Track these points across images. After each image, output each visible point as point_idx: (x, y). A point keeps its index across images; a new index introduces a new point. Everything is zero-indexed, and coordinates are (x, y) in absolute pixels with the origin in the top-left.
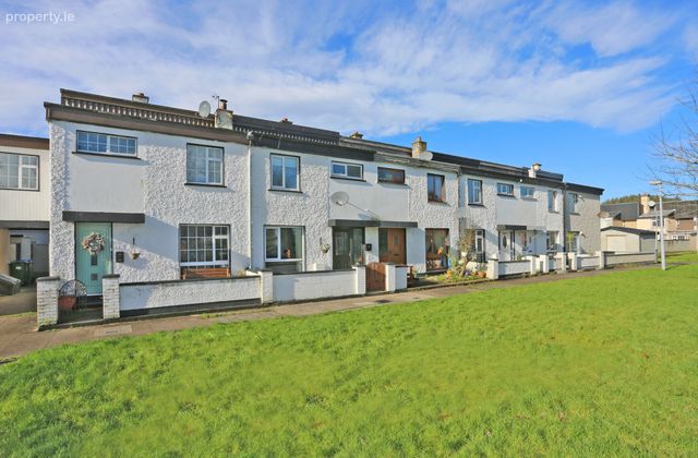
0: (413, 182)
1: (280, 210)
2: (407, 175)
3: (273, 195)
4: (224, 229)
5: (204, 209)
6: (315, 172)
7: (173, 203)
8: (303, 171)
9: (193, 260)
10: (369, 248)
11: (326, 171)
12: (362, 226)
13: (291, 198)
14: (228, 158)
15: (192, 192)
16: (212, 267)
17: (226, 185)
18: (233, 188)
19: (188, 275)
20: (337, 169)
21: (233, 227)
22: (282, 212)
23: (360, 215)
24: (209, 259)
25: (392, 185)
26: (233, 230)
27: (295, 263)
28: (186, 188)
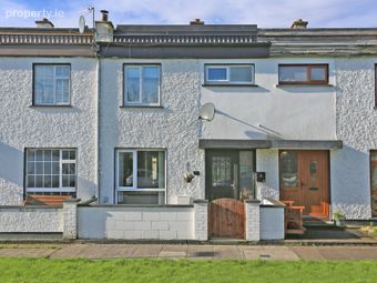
0: (344, 80)
1: (135, 130)
2: (332, 70)
3: (126, 113)
4: (71, 154)
5: (51, 131)
6: (181, 81)
7: (19, 126)
8: (165, 81)
9: (39, 186)
10: (262, 177)
11: (198, 77)
12: (253, 147)
13: (149, 115)
14: (75, 74)
15: (38, 114)
16: (58, 193)
17: (73, 104)
18: (80, 106)
19: (30, 202)
20: (213, 73)
21: (80, 150)
22: (137, 132)
23: (247, 133)
24: (56, 185)
25: (304, 88)
26: (80, 154)
27: (156, 194)
28: (32, 111)
